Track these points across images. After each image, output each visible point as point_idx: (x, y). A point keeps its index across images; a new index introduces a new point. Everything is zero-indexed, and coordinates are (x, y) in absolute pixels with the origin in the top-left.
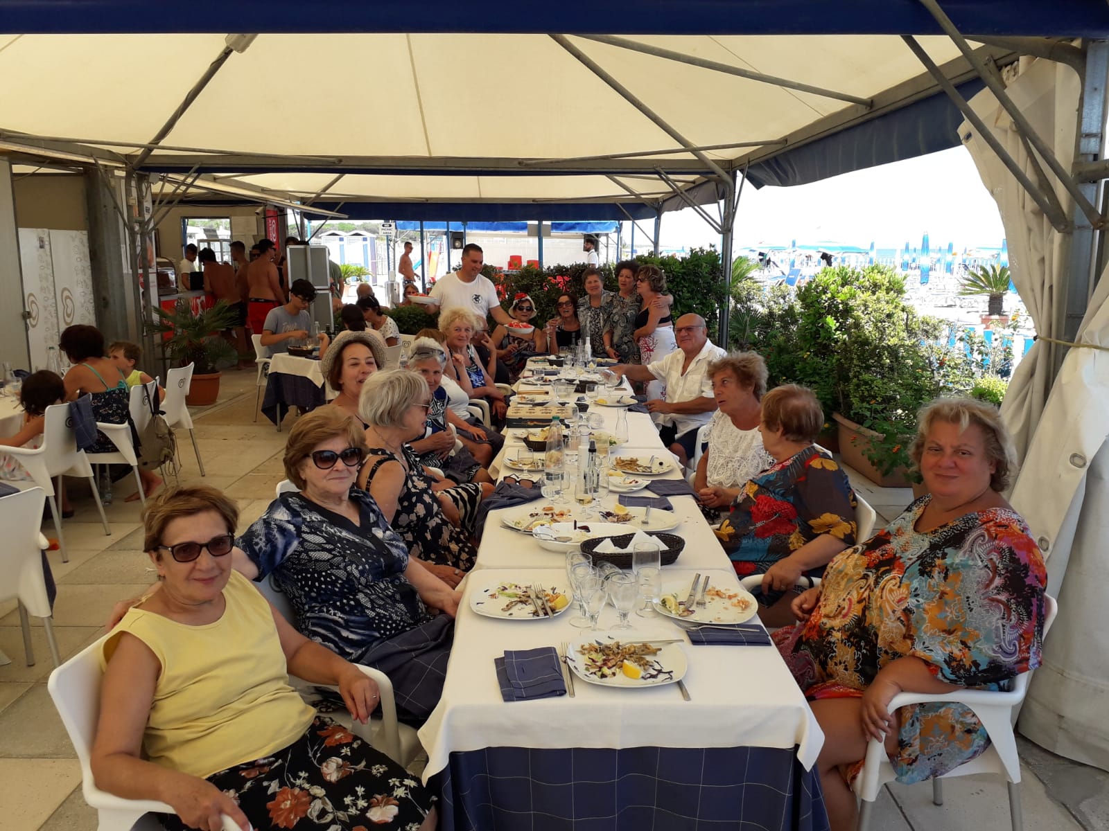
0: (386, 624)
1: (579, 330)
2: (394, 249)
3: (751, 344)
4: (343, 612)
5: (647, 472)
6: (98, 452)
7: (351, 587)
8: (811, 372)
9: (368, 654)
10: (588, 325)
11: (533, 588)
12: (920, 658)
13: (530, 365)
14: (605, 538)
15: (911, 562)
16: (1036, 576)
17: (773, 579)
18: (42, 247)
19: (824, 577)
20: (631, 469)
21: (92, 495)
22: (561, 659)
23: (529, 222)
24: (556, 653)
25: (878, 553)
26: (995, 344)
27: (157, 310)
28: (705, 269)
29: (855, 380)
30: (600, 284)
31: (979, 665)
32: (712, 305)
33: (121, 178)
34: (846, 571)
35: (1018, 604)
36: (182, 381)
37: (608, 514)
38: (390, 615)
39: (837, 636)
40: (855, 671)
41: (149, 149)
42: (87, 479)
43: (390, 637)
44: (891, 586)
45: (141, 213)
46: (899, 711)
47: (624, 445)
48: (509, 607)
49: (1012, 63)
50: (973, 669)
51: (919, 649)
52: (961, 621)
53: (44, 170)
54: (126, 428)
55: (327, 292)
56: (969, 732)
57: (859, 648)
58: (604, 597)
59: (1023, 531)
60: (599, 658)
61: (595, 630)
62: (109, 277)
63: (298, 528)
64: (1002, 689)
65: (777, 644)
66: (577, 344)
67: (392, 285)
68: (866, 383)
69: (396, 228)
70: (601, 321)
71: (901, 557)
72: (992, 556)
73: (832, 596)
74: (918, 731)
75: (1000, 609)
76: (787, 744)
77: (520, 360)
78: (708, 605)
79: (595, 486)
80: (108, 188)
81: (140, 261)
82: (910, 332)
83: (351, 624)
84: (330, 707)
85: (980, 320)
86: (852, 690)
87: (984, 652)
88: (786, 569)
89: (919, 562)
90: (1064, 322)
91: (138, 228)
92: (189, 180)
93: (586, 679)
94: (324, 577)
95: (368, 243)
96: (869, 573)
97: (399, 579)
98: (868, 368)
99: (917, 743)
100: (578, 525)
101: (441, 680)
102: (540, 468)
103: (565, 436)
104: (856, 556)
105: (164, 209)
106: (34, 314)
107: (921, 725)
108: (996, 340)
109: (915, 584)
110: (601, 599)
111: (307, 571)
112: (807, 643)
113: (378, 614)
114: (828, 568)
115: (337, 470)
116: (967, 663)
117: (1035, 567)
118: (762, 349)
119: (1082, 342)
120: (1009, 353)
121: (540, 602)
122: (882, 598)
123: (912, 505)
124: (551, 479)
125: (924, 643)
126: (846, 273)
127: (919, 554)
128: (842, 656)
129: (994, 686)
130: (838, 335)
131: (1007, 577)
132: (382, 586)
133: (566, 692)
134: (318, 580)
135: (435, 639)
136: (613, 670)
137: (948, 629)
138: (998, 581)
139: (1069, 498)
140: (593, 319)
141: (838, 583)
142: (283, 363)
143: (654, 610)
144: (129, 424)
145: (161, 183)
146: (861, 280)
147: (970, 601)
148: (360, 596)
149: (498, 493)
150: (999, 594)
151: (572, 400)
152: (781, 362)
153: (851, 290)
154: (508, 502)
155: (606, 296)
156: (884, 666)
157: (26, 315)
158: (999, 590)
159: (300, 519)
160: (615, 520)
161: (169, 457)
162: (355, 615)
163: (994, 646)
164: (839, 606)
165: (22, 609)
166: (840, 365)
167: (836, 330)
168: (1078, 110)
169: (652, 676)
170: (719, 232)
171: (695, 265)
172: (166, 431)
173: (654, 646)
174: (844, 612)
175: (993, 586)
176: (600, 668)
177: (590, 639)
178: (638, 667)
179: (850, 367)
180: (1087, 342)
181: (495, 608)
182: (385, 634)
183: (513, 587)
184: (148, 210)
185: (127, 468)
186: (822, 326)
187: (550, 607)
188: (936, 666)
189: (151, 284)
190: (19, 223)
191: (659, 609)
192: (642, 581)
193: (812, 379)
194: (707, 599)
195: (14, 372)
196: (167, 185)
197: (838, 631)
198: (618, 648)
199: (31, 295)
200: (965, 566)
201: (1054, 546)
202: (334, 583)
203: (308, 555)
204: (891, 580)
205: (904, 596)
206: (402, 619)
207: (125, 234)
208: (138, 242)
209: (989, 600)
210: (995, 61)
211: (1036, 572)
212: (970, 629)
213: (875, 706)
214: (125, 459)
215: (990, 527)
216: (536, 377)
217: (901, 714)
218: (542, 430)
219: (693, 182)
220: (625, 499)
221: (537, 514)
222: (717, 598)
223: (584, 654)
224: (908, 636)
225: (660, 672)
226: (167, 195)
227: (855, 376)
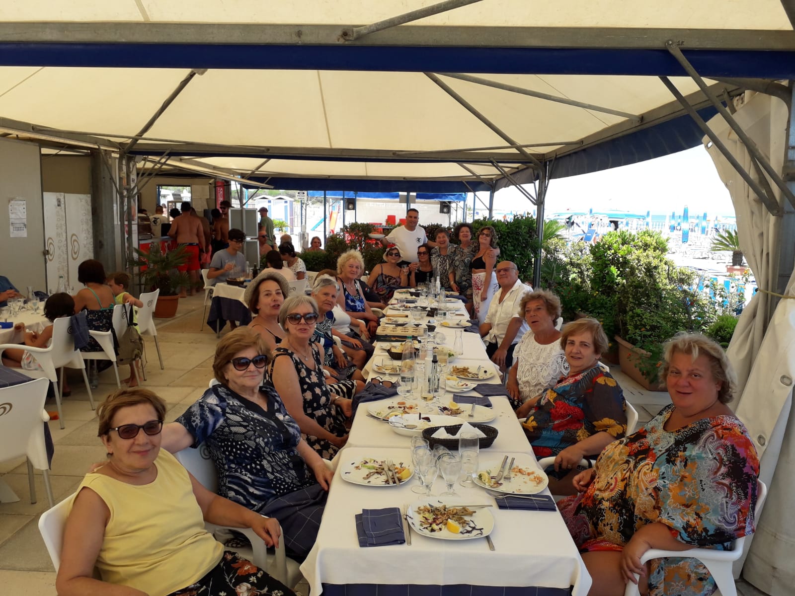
0: (281, 484)
1: (432, 271)
2: (306, 210)
3: (557, 283)
4: (252, 473)
5: (475, 378)
6: (89, 351)
7: (258, 454)
8: (599, 305)
9: (265, 508)
10: (439, 268)
11: (386, 463)
12: (664, 524)
13: (397, 295)
14: (441, 427)
15: (661, 453)
16: (752, 467)
17: (562, 461)
18: (59, 205)
19: (598, 460)
20: (463, 375)
21: (83, 381)
22: (403, 517)
23: (401, 193)
24: (400, 512)
25: (637, 444)
26: (732, 290)
27: (137, 251)
28: (524, 230)
29: (630, 313)
30: (447, 240)
31: (708, 531)
32: (528, 255)
33: (115, 158)
34: (614, 457)
35: (737, 487)
36: (151, 302)
37: (445, 409)
38: (284, 478)
39: (606, 505)
40: (618, 531)
41: (135, 140)
42: (81, 370)
43: (283, 495)
44: (645, 470)
45: (128, 183)
46: (649, 563)
47: (459, 356)
48: (368, 476)
49: (740, 95)
50: (704, 534)
51: (664, 518)
52: (696, 497)
53: (63, 152)
54: (109, 335)
55: (256, 240)
56: (701, 579)
57: (621, 515)
58: (437, 472)
59: (742, 433)
60: (431, 517)
61: (429, 496)
62: (104, 227)
63: (223, 410)
64: (726, 549)
65: (560, 510)
66: (430, 281)
67: (304, 235)
68: (638, 315)
69: (307, 195)
70: (448, 265)
71: (654, 449)
72: (719, 451)
73: (603, 475)
74: (663, 577)
75: (724, 490)
76: (564, 585)
77: (390, 291)
78: (512, 479)
79: (436, 387)
80: (106, 165)
81: (126, 216)
82: (671, 280)
83: (256, 483)
84: (239, 544)
85: (726, 269)
86: (615, 546)
87: (712, 522)
88: (572, 453)
89: (667, 453)
90: (777, 280)
91: (126, 193)
92: (163, 160)
93: (420, 532)
94: (239, 445)
95: (288, 204)
96: (630, 459)
97: (293, 451)
98: (640, 305)
99: (662, 586)
100: (422, 416)
101: (316, 529)
102: (398, 372)
103: (417, 350)
104: (621, 446)
105: (146, 179)
106: (51, 252)
107: (665, 573)
108: (733, 287)
109: (663, 469)
110: (434, 472)
111: (228, 440)
112: (584, 508)
113: (276, 477)
114: (602, 454)
115: (250, 371)
116: (700, 530)
117: (751, 460)
118: (565, 287)
119: (789, 295)
120: (742, 297)
121: (390, 474)
122: (638, 478)
123: (663, 410)
124: (404, 381)
125: (668, 514)
126: (625, 236)
127: (667, 447)
128: (609, 520)
129: (720, 546)
130: (619, 279)
131: (730, 466)
132: (281, 456)
133: (405, 541)
134: (235, 447)
135: (314, 499)
136: (440, 526)
137: (686, 503)
138: (723, 470)
139: (780, 407)
140: (442, 264)
141: (608, 466)
142: (223, 290)
143: (473, 482)
144: (112, 332)
145: (143, 162)
146: (636, 241)
147: (703, 484)
148: (265, 463)
149: (367, 391)
150: (724, 479)
151: (424, 322)
152: (578, 298)
153: (628, 248)
154: (373, 397)
155: (451, 248)
156: (639, 528)
157: (46, 253)
158: (724, 476)
159: (225, 404)
160: (450, 413)
161: (138, 356)
162: (259, 476)
163: (720, 518)
164: (608, 483)
165: (28, 463)
166: (620, 302)
167: (618, 276)
168: (786, 130)
169: (468, 532)
170: (535, 204)
171: (517, 227)
172: (138, 338)
173: (471, 509)
174: (612, 487)
175: (720, 473)
176: (431, 524)
177: (425, 502)
178: (458, 525)
179: (627, 303)
180: (793, 295)
181: (358, 476)
182: (279, 492)
183: (372, 462)
184: (133, 181)
185: (109, 363)
186: (608, 273)
187: (398, 478)
188: (677, 531)
189: (133, 232)
190: (44, 188)
191: (477, 481)
192: (465, 460)
193: (600, 311)
194: (512, 475)
195: (35, 293)
196: (147, 163)
197: (607, 501)
198: (445, 510)
199: (50, 238)
200: (699, 457)
201: (769, 442)
202: (246, 450)
203: (229, 429)
204: (645, 465)
205: (655, 477)
206: (292, 481)
207: (116, 197)
208: (126, 203)
209: (717, 483)
210: (728, 93)
211: (752, 464)
212: (703, 504)
213: (631, 559)
214: (107, 356)
215: (719, 429)
216: (399, 305)
217: (651, 564)
218: (401, 344)
219: (517, 168)
220: (458, 398)
221: (393, 407)
222: (519, 474)
223: (420, 514)
224: (657, 507)
225: (474, 528)
226: (148, 169)
227: (630, 310)
